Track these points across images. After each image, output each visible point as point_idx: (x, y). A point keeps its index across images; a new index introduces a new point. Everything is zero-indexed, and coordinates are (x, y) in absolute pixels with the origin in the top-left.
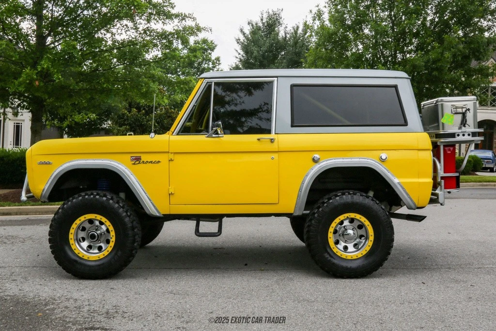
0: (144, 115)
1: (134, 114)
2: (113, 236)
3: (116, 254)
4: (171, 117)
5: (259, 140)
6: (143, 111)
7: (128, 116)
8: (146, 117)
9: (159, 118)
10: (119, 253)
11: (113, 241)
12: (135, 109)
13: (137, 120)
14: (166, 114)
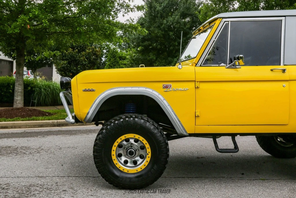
0: (77, 52)
1: (70, 52)
2: (149, 152)
3: (152, 168)
4: (96, 54)
5: (272, 70)
6: (77, 50)
7: (65, 54)
8: (78, 54)
9: (88, 55)
10: (155, 167)
11: (149, 157)
12: (71, 49)
13: (72, 56)
14: (92, 52)
